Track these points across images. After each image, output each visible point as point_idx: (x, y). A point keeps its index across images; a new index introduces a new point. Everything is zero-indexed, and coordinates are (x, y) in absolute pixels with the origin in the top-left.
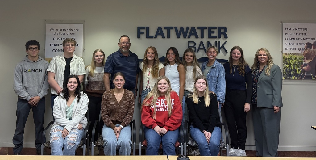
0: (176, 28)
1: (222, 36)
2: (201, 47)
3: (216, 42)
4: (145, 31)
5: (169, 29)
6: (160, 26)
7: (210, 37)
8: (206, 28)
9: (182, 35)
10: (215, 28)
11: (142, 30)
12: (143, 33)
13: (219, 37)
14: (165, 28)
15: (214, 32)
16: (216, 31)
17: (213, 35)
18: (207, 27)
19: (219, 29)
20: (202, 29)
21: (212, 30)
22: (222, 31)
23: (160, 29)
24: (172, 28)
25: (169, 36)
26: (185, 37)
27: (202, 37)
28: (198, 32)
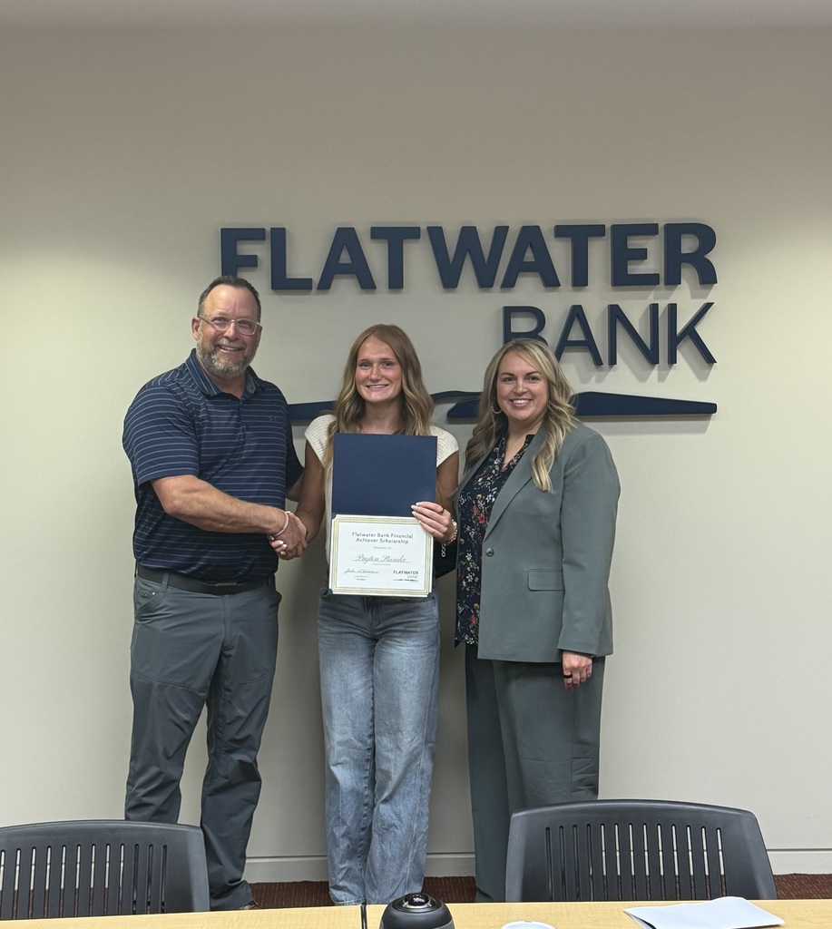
0: (436, 234)
1: (688, 274)
2: (576, 334)
3: (654, 308)
4: (262, 251)
5: (395, 238)
6: (346, 221)
7: (621, 279)
8: (598, 231)
9: (468, 275)
10: (649, 230)
11: (246, 249)
12: (252, 262)
13: (673, 280)
14: (377, 233)
15: (642, 255)
16: (654, 247)
17: (636, 268)
18: (608, 226)
19: (674, 232)
20: (579, 236)
21: (635, 243)
22: (688, 245)
23: (345, 238)
24: (413, 233)
25: (396, 282)
26: (485, 282)
27: (580, 279)
28: (560, 254)
